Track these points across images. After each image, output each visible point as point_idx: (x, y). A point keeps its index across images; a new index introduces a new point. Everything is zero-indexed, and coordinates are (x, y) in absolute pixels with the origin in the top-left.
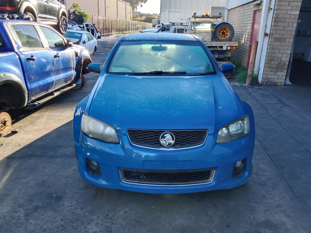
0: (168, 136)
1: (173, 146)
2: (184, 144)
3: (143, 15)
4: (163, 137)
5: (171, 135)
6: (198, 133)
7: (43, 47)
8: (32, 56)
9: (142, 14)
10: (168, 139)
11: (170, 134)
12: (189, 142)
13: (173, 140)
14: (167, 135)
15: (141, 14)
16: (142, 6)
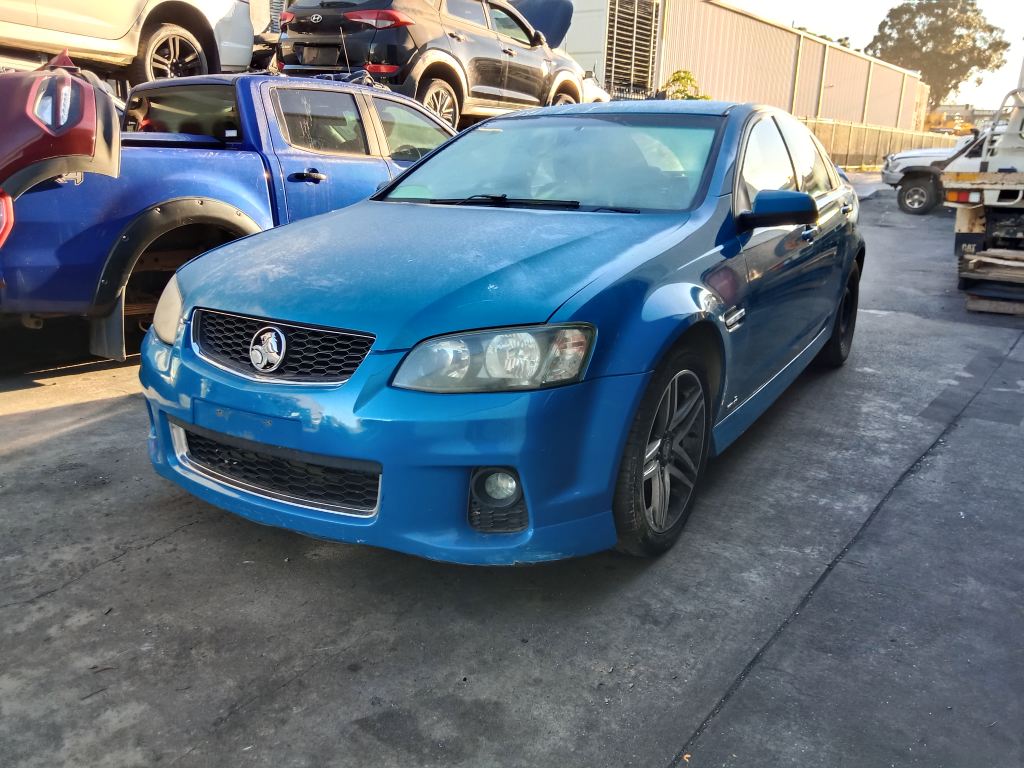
0: (270, 339)
1: (279, 372)
2: (308, 373)
3: (982, 116)
4: (259, 342)
5: (278, 337)
6: (353, 344)
7: (368, 153)
8: (315, 171)
9: (976, 113)
10: (268, 350)
11: (277, 334)
12: (323, 368)
13: (279, 354)
14: (268, 335)
15: (973, 111)
16: (979, 82)
